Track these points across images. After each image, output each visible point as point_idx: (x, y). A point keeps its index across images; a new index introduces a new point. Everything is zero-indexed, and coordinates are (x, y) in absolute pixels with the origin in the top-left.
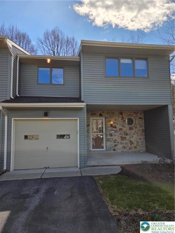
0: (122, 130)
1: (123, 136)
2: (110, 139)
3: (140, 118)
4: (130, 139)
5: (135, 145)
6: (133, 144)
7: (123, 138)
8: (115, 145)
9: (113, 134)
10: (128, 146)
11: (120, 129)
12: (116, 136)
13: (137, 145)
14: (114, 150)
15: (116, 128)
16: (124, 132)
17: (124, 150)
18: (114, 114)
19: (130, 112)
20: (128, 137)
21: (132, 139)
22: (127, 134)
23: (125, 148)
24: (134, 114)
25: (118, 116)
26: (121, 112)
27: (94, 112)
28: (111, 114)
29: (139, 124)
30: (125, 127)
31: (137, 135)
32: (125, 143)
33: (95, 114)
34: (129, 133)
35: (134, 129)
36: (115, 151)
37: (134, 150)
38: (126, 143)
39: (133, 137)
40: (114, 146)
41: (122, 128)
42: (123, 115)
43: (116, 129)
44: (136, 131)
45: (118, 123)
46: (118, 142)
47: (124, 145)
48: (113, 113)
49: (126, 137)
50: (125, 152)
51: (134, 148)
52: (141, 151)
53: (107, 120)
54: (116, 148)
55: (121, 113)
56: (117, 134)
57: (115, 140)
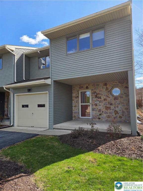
0: (107, 101)
1: (108, 106)
2: (95, 108)
3: (126, 87)
4: (115, 109)
5: (120, 114)
6: (118, 114)
7: (107, 108)
8: (100, 115)
9: (98, 104)
10: (112, 116)
11: (105, 100)
12: (100, 106)
13: (122, 115)
14: (99, 119)
15: (101, 98)
16: (109, 102)
17: (109, 119)
18: (99, 86)
19: (115, 82)
20: (112, 107)
21: (117, 109)
22: (111, 104)
23: (109, 117)
24: (120, 84)
25: (103, 87)
26: (105, 83)
27: (82, 86)
28: (96, 86)
29: (125, 93)
30: (109, 97)
31: (123, 104)
32: (109, 113)
33: (82, 87)
34: (113, 103)
35: (119, 98)
36: (100, 120)
37: (119, 119)
38: (110, 113)
39: (117, 107)
40: (99, 115)
41: (106, 98)
42: (108, 86)
43: (101, 99)
44: (122, 100)
45: (103, 94)
46: (103, 112)
47: (109, 114)
49: (110, 107)
50: (110, 121)
51: (119, 118)
52: (127, 122)
54: (100, 117)
55: (106, 84)
56: (102, 104)
57: (100, 110)
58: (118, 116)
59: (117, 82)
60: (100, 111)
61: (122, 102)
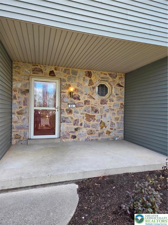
0: (89, 104)
1: (90, 114)
2: (68, 118)
3: (119, 85)
4: (101, 120)
5: (108, 128)
6: (106, 127)
7: (89, 118)
8: (76, 130)
9: (73, 110)
10: (97, 130)
11: (86, 102)
12: (77, 113)
13: (111, 129)
14: (74, 137)
15: (79, 99)
16: (92, 108)
17: (91, 137)
18: (76, 75)
19: (104, 74)
20: (97, 116)
21: (104, 120)
22: (96, 111)
23: (92, 134)
24: (110, 78)
25: (84, 78)
26: (88, 72)
27: (39, 67)
28: (71, 74)
29: (117, 94)
30: (94, 99)
31: (113, 112)
32: (92, 126)
33: (41, 71)
34: (99, 110)
35: (109, 102)
36: (75, 139)
37: (106, 136)
38: (94, 126)
39: (105, 116)
40: (74, 130)
41: (89, 99)
42: (93, 78)
43: (79, 101)
44: (112, 106)
45: (83, 91)
46: (81, 124)
47: (91, 128)
48: (75, 73)
49: (95, 116)
50: (92, 140)
51: (106, 134)
52: (116, 139)
53: (64, 84)
54: (76, 134)
55: (89, 74)
56: (81, 110)
57: (76, 120)
58: (105, 132)
59: (106, 74)
60: (76, 122)
61: (112, 108)
